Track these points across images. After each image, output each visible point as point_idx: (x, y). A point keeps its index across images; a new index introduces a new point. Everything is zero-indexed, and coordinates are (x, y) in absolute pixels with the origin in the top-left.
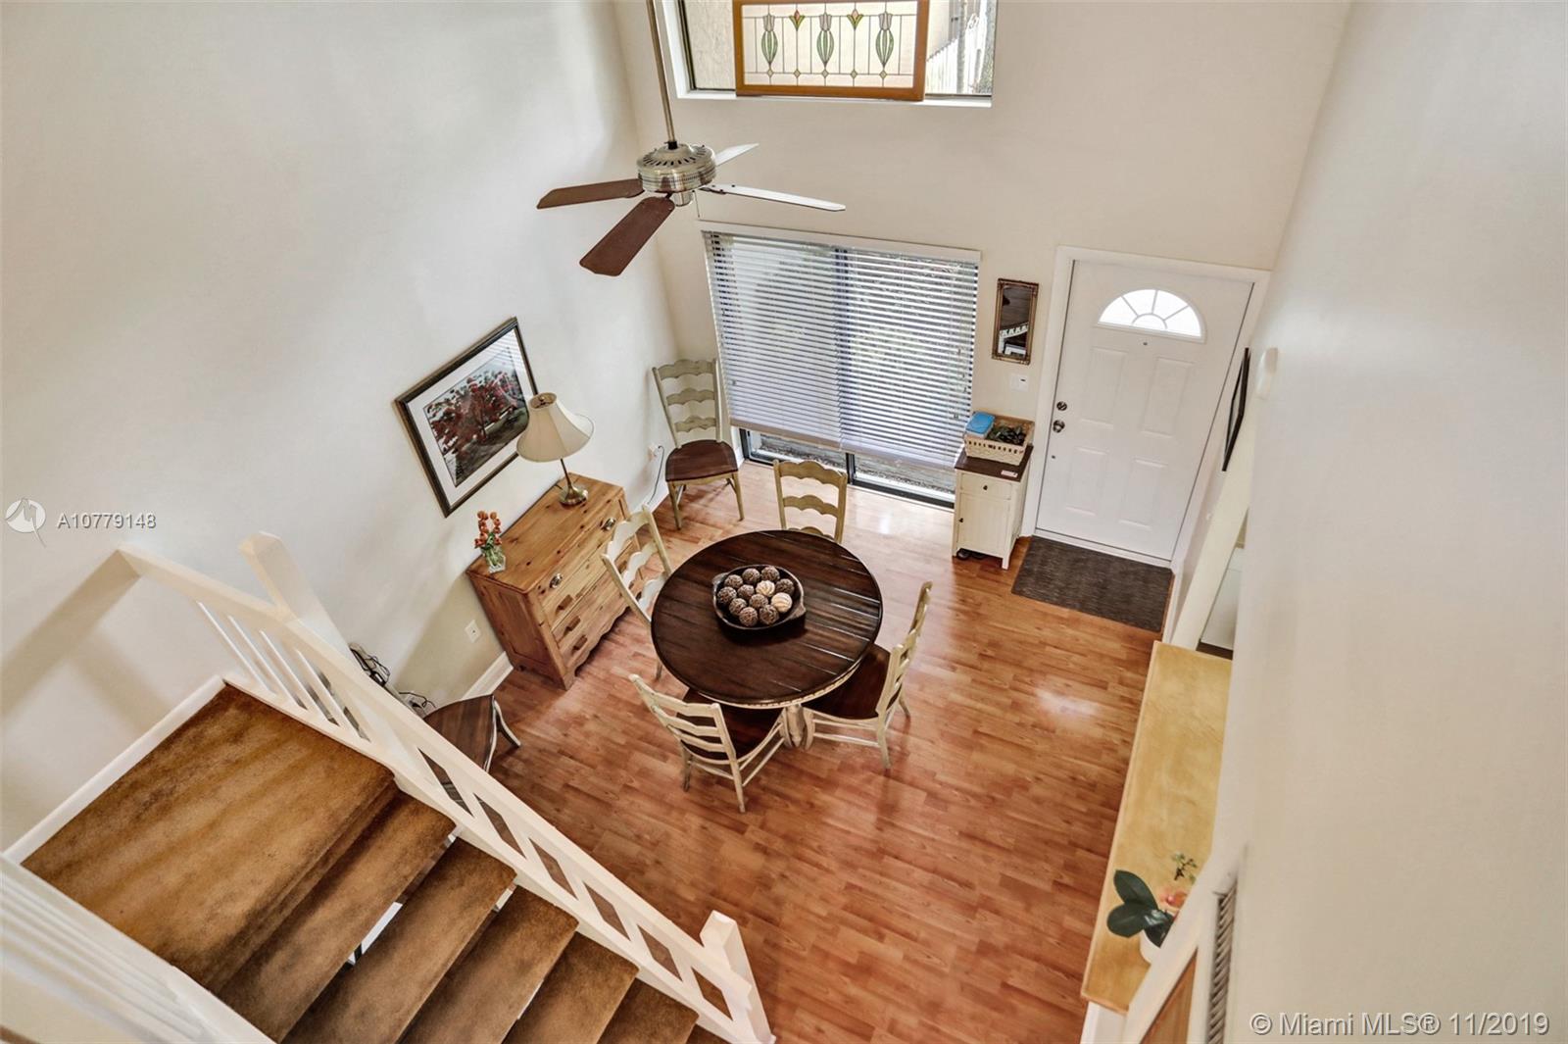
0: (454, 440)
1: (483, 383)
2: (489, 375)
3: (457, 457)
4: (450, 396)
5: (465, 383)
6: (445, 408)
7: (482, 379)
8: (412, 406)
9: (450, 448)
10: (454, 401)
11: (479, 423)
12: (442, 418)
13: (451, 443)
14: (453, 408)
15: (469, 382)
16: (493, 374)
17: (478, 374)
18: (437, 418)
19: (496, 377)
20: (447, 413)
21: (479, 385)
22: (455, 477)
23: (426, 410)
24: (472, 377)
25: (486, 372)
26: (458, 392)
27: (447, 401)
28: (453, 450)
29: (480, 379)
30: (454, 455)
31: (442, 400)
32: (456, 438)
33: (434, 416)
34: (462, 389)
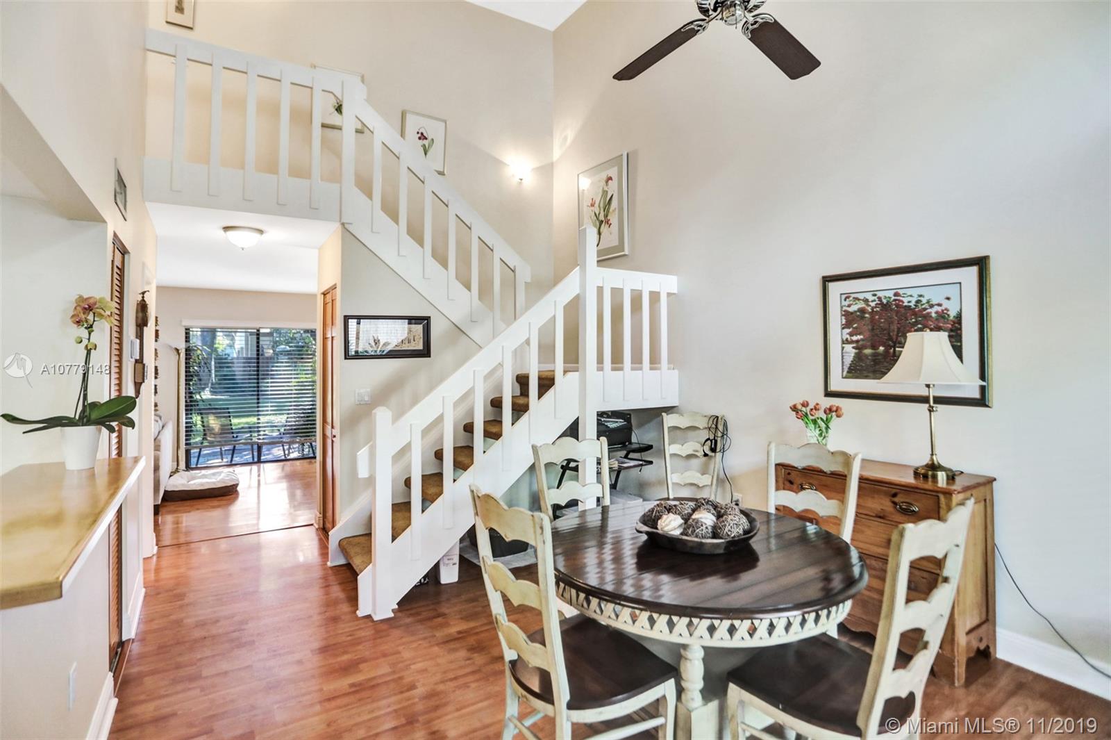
0: (859, 337)
1: (912, 304)
2: (924, 300)
3: (856, 353)
4: (870, 298)
5: (890, 294)
6: (861, 305)
7: (914, 300)
8: (832, 286)
9: (852, 342)
10: (873, 304)
11: (890, 339)
12: (855, 312)
13: (855, 338)
14: (869, 309)
15: (896, 294)
16: (928, 302)
17: (909, 292)
18: (851, 309)
19: (932, 306)
20: (862, 311)
21: (906, 304)
22: (846, 370)
23: (844, 297)
24: (901, 292)
25: (921, 296)
26: (880, 299)
27: (866, 301)
28: (854, 345)
29: (910, 299)
30: (854, 351)
31: (861, 296)
32: (862, 337)
33: (849, 306)
34: (885, 297)
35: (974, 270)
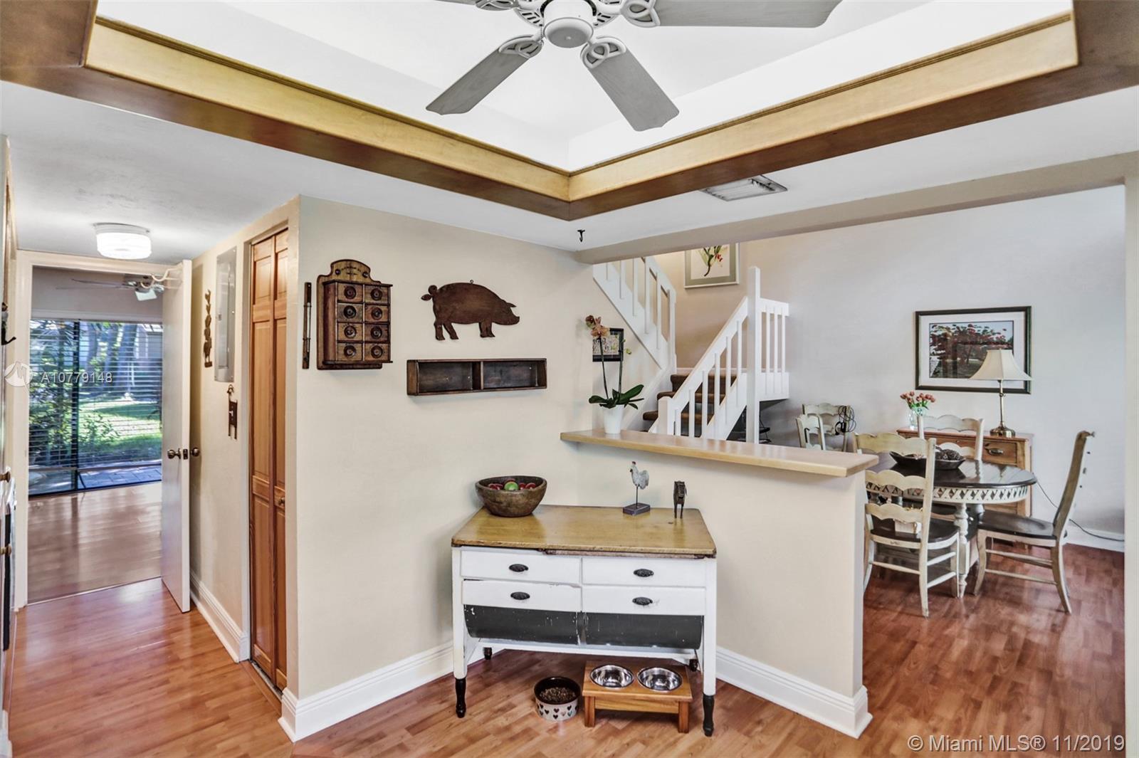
0: (942, 352)
1: (981, 332)
2: (989, 330)
3: (940, 362)
4: (951, 326)
5: (966, 325)
6: (944, 331)
7: (982, 330)
8: (922, 318)
9: (938, 354)
10: (953, 331)
11: (965, 353)
12: (940, 335)
13: (939, 352)
14: (951, 334)
15: (970, 326)
16: (992, 331)
17: (978, 325)
18: (937, 334)
19: (994, 334)
20: (945, 335)
21: (976, 332)
22: (932, 373)
23: (932, 326)
24: (973, 324)
25: (986, 327)
26: (958, 328)
27: (948, 329)
28: (939, 357)
29: (979, 329)
30: (938, 360)
31: (945, 326)
32: (944, 351)
33: (936, 331)
34: (962, 327)
35: (1022, 314)
